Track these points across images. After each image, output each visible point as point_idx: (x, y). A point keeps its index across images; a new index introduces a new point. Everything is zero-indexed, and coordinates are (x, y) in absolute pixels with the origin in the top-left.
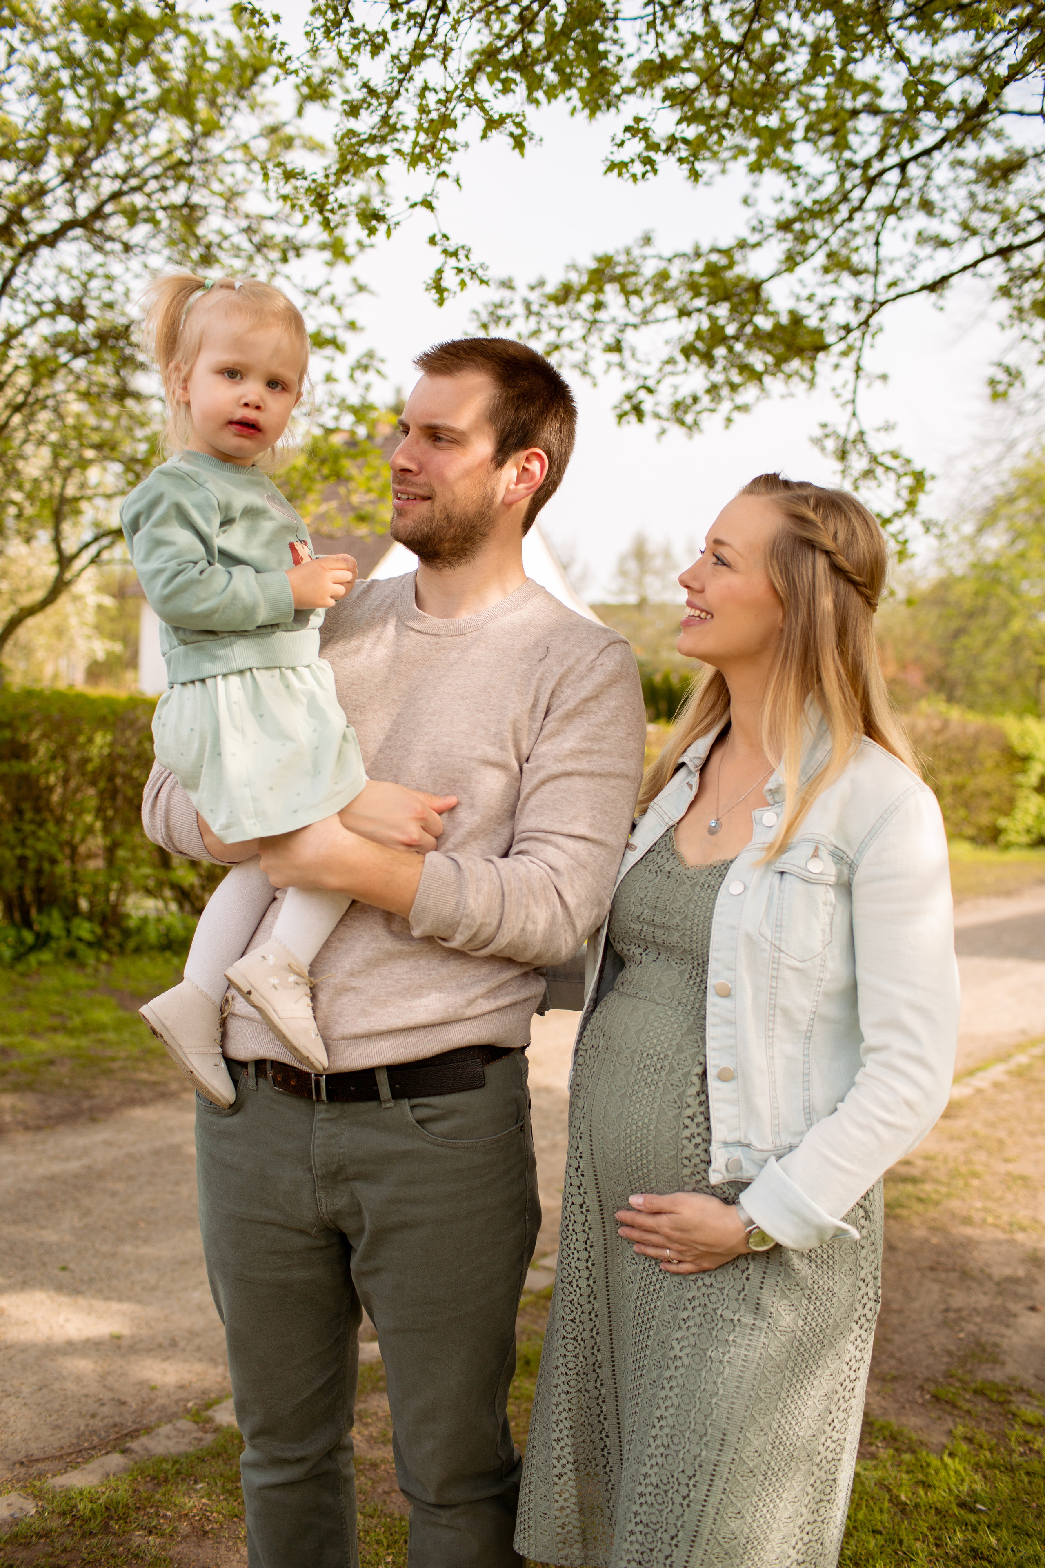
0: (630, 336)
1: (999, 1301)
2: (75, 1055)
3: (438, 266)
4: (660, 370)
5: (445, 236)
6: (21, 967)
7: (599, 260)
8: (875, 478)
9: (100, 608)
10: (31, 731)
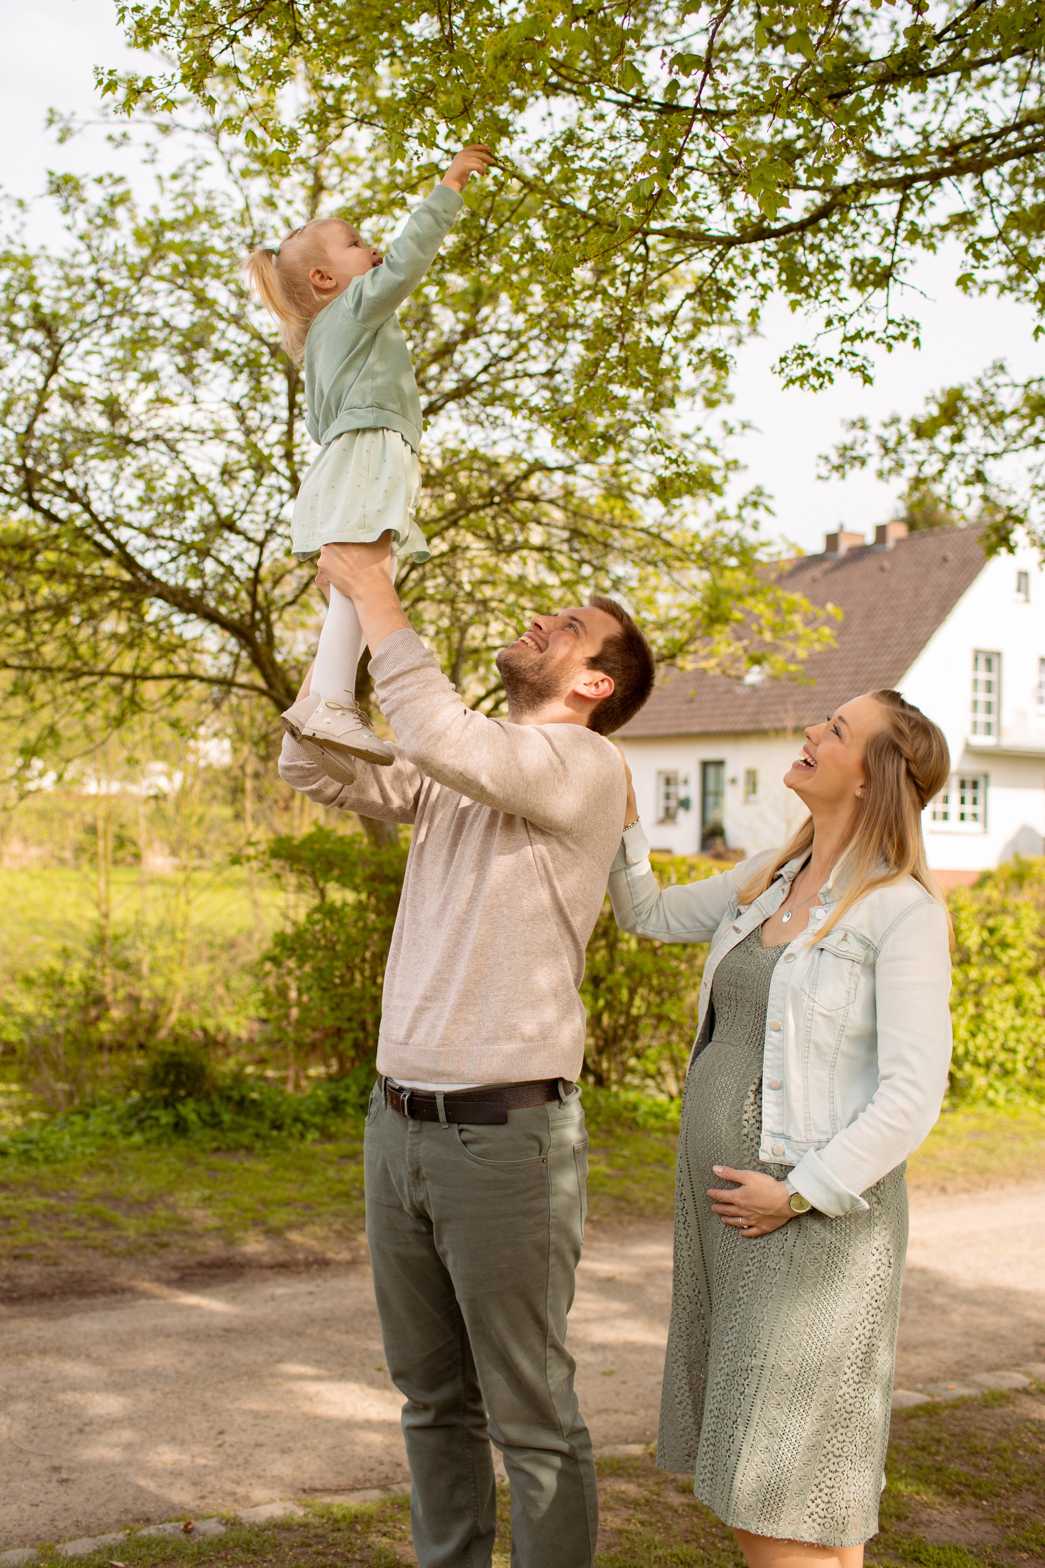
0: (991, 468)
7: (948, 393)
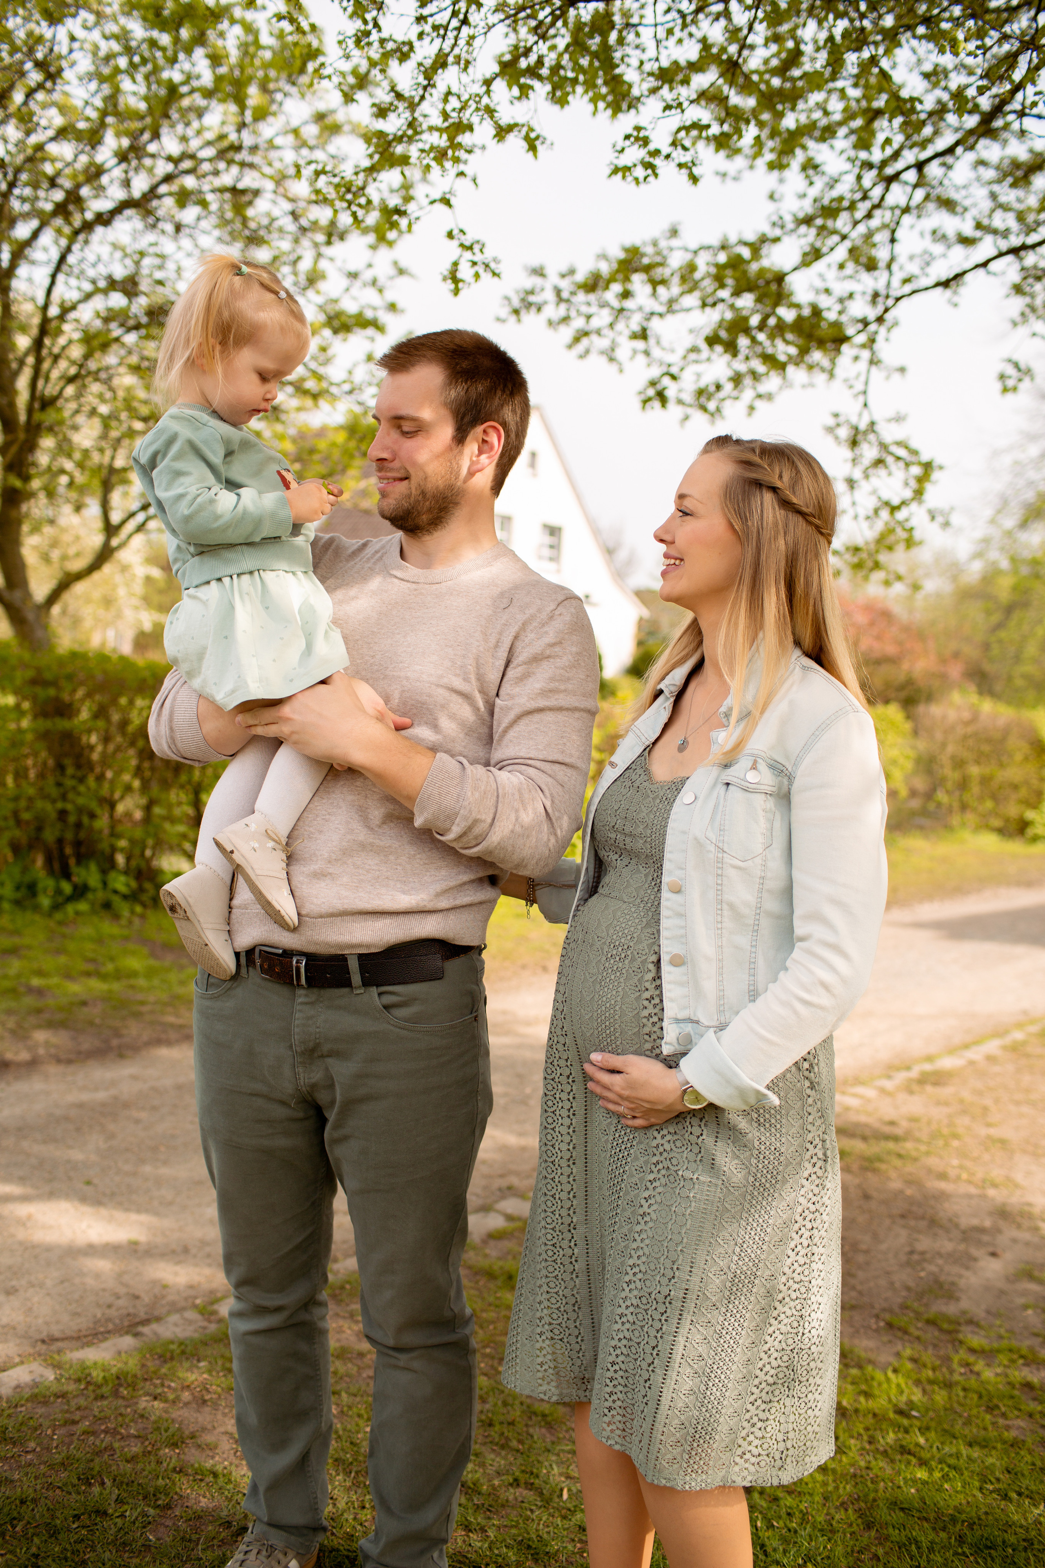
0: (655, 325)
1: (962, 1247)
2: (106, 998)
3: (454, 258)
4: (685, 357)
5: (462, 231)
6: (58, 916)
7: (627, 250)
8: (886, 467)
9: (148, 579)
10: (74, 691)
